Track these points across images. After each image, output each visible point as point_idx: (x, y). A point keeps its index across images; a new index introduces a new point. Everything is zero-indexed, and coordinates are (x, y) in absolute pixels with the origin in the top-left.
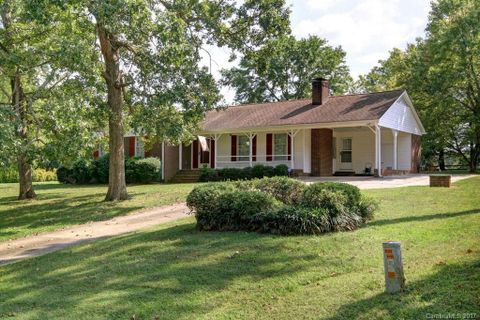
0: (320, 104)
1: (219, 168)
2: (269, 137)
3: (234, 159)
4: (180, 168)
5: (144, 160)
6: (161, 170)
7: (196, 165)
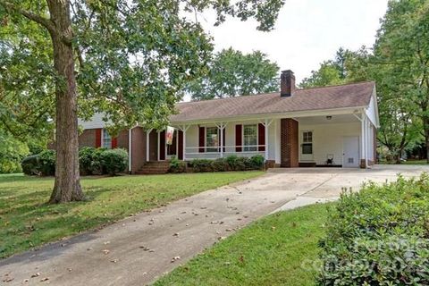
0: (290, 95)
1: (187, 159)
2: (238, 128)
3: (202, 150)
4: (148, 160)
5: (110, 151)
6: (128, 161)
7: (163, 157)
